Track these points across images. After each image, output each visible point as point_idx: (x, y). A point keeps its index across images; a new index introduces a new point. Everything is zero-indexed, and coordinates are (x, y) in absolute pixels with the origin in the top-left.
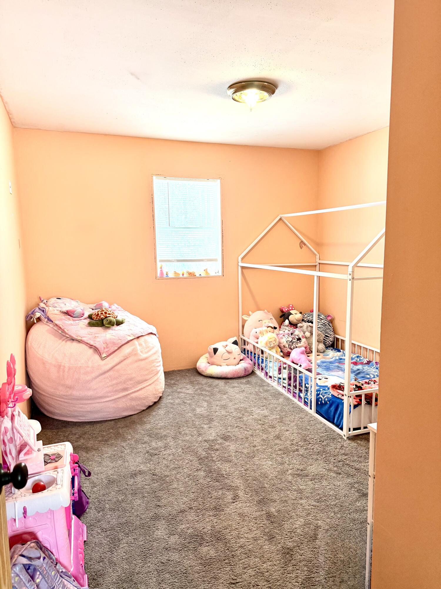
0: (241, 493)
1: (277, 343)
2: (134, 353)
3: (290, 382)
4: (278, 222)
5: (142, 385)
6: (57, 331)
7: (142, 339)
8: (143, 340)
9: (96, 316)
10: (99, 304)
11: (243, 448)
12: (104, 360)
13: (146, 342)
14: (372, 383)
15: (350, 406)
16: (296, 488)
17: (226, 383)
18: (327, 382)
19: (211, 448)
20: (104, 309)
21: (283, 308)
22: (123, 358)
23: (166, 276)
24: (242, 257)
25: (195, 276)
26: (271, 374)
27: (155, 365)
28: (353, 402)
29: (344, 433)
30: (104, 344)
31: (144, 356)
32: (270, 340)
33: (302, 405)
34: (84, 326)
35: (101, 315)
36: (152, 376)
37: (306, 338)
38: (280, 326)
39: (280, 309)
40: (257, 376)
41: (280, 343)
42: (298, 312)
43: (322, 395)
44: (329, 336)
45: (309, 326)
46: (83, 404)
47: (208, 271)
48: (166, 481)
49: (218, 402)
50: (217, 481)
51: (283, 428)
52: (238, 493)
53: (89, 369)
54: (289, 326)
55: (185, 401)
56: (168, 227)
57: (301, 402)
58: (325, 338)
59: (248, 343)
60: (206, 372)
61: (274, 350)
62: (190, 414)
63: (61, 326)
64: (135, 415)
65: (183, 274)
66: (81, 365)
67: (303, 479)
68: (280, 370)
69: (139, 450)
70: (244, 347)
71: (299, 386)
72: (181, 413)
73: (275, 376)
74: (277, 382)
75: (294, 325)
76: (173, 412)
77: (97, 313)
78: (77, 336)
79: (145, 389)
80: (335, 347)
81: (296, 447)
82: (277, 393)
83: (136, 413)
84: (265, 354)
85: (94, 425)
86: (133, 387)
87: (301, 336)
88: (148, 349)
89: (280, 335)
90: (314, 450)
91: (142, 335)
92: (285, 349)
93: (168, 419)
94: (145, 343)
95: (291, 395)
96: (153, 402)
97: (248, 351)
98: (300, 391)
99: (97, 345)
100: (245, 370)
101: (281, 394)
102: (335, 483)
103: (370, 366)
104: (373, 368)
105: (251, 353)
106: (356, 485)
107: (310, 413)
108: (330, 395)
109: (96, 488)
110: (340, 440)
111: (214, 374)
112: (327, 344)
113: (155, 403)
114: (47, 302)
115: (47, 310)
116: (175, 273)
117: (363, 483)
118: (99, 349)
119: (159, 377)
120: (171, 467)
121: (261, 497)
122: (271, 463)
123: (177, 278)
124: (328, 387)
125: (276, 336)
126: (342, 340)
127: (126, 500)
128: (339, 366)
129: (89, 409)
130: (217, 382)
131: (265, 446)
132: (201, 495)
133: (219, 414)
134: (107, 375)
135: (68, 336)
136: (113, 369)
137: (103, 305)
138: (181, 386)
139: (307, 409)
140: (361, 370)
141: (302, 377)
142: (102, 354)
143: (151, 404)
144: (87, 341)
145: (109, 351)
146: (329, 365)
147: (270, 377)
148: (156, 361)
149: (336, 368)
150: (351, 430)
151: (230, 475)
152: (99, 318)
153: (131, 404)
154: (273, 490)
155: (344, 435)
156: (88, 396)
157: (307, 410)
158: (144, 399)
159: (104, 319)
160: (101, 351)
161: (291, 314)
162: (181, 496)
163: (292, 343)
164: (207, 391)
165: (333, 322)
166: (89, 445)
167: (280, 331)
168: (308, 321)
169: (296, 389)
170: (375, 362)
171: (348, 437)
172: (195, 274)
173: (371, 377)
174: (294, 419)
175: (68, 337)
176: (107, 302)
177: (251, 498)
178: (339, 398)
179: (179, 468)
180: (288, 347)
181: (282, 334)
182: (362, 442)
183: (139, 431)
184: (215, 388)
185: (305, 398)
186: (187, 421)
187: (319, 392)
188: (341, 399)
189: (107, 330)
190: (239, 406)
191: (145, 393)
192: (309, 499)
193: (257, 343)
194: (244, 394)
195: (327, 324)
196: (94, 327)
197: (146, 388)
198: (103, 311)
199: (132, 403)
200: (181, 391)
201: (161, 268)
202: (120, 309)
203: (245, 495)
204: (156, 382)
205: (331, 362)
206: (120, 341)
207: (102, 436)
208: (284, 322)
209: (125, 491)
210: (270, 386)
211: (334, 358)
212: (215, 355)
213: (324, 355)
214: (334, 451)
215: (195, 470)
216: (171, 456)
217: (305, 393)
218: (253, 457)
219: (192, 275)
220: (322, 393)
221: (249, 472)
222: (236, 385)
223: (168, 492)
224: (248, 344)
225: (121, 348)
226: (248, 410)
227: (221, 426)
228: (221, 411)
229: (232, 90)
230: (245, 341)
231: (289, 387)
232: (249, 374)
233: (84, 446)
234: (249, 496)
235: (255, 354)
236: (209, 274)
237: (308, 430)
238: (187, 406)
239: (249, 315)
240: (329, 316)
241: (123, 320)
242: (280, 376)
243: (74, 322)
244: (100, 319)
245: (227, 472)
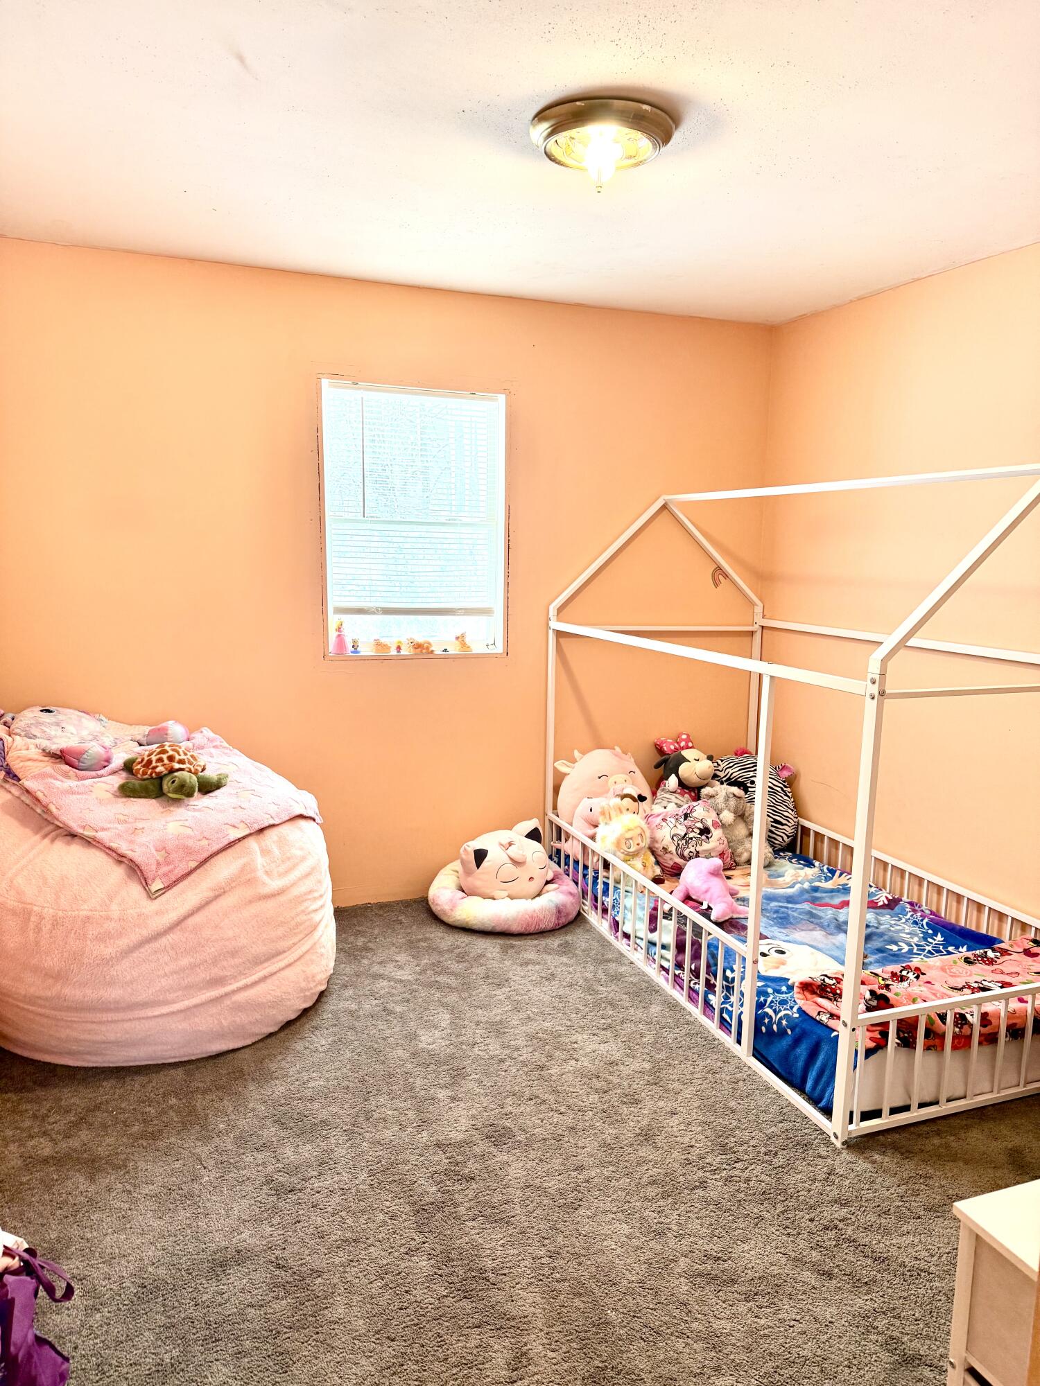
0: (536, 1346)
1: (646, 843)
2: (246, 878)
3: (680, 958)
4: (658, 516)
5: (266, 968)
6: (32, 808)
7: (272, 835)
8: (275, 838)
9: (143, 766)
10: (159, 729)
11: (548, 1173)
12: (156, 898)
13: (282, 842)
14: (911, 976)
15: (856, 1052)
16: (701, 1328)
17: (505, 950)
18: (783, 963)
19: (454, 1174)
20: (166, 748)
21: (662, 742)
22: (211, 894)
23: (352, 652)
24: (558, 606)
25: (432, 652)
26: (627, 928)
27: (307, 908)
28: (864, 1042)
29: (835, 1127)
30: (157, 851)
31: (274, 884)
32: (628, 836)
33: (712, 1026)
34: (109, 795)
35: (158, 764)
36: (295, 940)
37: (723, 826)
38: (654, 789)
39: (656, 745)
40: (591, 930)
41: (654, 840)
42: (703, 755)
43: (771, 1007)
44: (784, 822)
45: (732, 796)
46: (93, 1022)
47: (467, 640)
48: (312, 1291)
49: (480, 1012)
50: (465, 1297)
51: (661, 1104)
52: (526, 1344)
53: (110, 926)
54: (679, 791)
55: (391, 1006)
56: (362, 518)
57: (712, 1019)
58: (772, 826)
59: (568, 836)
60: (453, 913)
61: (638, 863)
62: (400, 1052)
63: (40, 795)
64: (247, 1050)
65: (399, 648)
66: (89, 913)
67: (720, 1294)
68: (653, 919)
69: (244, 1172)
70: (558, 845)
71: (707, 973)
72: (376, 1046)
73: (639, 934)
74: (643, 951)
75: (692, 790)
76: (352, 1042)
77: (146, 759)
78: (84, 827)
79: (275, 977)
80: (798, 852)
81: (700, 1174)
82: (644, 985)
83: (249, 1042)
84: (613, 871)
85: (128, 1079)
86: (241, 973)
87: (709, 823)
88: (288, 864)
89: (654, 819)
90: (752, 1183)
91: (272, 822)
92: (668, 856)
93: (337, 1065)
94: (280, 848)
95: (682, 995)
96: (300, 1010)
97: (567, 857)
98: (710, 987)
99: (138, 855)
100: (559, 911)
101: (654, 989)
102: (818, 1311)
103: (897, 915)
104: (903, 920)
105: (576, 862)
106: (881, 1323)
107: (736, 1053)
108: (795, 1009)
109: (98, 1315)
110: (822, 1151)
111: (474, 922)
112: (777, 842)
113: (305, 1012)
114: (13, 719)
115: (9, 746)
116: (378, 644)
117: (902, 1315)
118: (143, 868)
119: (318, 940)
120: (334, 1238)
121: (597, 1363)
122: (625, 1229)
123: (383, 658)
124: (790, 983)
125: (643, 824)
126: (817, 834)
127: (182, 1366)
128: (814, 911)
129: (112, 1037)
130: (482, 944)
131: (611, 1168)
132: (415, 1350)
133: (481, 1053)
134: (164, 941)
135: (61, 825)
136: (183, 925)
137: (169, 732)
138: (382, 955)
139: (728, 1040)
140: (873, 926)
141: (717, 948)
142: (150, 882)
143: (293, 1016)
144: (111, 841)
145: (171, 871)
146: (787, 908)
147: (627, 936)
148: (310, 897)
149: (804, 918)
150: (856, 1117)
151: (505, 1275)
152: (151, 774)
153: (234, 1021)
154: (634, 1333)
155: (835, 1133)
156: (110, 1002)
157: (727, 1045)
158: (274, 1004)
159: (165, 775)
160: (149, 875)
161: (685, 760)
162: (353, 1352)
163: (687, 843)
164: (454, 974)
165: (792, 784)
166: (101, 1151)
167: (654, 806)
168: (729, 779)
169: (696, 980)
170: (909, 900)
171: (846, 1141)
172: (431, 649)
173: (903, 951)
174: (692, 1073)
175: (61, 828)
176: (180, 723)
177: (566, 1366)
178: (823, 1024)
179: (354, 1241)
180: (674, 852)
181: (659, 815)
182: (887, 1159)
183: (251, 1106)
184: (475, 965)
185: (722, 1011)
186: (390, 1076)
187: (762, 999)
188: (827, 1027)
189: (172, 809)
190: (539, 1027)
191: (274, 988)
192: (742, 1373)
193: (593, 838)
194: (554, 987)
195: (779, 789)
196: (135, 800)
197: (278, 974)
198: (164, 752)
199: (238, 1019)
200: (382, 972)
201: (339, 629)
202: (217, 743)
203: (550, 1354)
204: (307, 957)
205: (790, 899)
206: (205, 842)
207: (144, 1121)
208: (667, 779)
209: (186, 1327)
210: (626, 962)
211: (798, 886)
212: (478, 868)
213: (770, 876)
214: (809, 1190)
215: (403, 1250)
216: (337, 1198)
217: (723, 994)
218: (575, 1206)
219: (424, 651)
220: (772, 1002)
221: (561, 1262)
222: (532, 955)
223: (315, 1337)
224: (569, 838)
225: (208, 864)
226: (563, 1039)
227: (487, 1095)
228: (488, 1041)
229: (545, 127)
230: (559, 829)
231: (677, 972)
232: (570, 923)
233: (85, 1156)
234: (559, 1358)
235: (586, 867)
236: (469, 647)
237: (733, 1111)
238: (395, 1022)
239: (574, 761)
240: (784, 768)
241: (222, 777)
242: (654, 937)
243: (79, 783)
244: (154, 775)
245: (497, 1262)
